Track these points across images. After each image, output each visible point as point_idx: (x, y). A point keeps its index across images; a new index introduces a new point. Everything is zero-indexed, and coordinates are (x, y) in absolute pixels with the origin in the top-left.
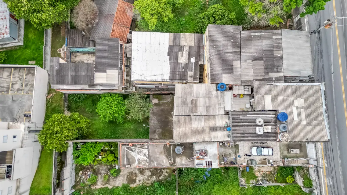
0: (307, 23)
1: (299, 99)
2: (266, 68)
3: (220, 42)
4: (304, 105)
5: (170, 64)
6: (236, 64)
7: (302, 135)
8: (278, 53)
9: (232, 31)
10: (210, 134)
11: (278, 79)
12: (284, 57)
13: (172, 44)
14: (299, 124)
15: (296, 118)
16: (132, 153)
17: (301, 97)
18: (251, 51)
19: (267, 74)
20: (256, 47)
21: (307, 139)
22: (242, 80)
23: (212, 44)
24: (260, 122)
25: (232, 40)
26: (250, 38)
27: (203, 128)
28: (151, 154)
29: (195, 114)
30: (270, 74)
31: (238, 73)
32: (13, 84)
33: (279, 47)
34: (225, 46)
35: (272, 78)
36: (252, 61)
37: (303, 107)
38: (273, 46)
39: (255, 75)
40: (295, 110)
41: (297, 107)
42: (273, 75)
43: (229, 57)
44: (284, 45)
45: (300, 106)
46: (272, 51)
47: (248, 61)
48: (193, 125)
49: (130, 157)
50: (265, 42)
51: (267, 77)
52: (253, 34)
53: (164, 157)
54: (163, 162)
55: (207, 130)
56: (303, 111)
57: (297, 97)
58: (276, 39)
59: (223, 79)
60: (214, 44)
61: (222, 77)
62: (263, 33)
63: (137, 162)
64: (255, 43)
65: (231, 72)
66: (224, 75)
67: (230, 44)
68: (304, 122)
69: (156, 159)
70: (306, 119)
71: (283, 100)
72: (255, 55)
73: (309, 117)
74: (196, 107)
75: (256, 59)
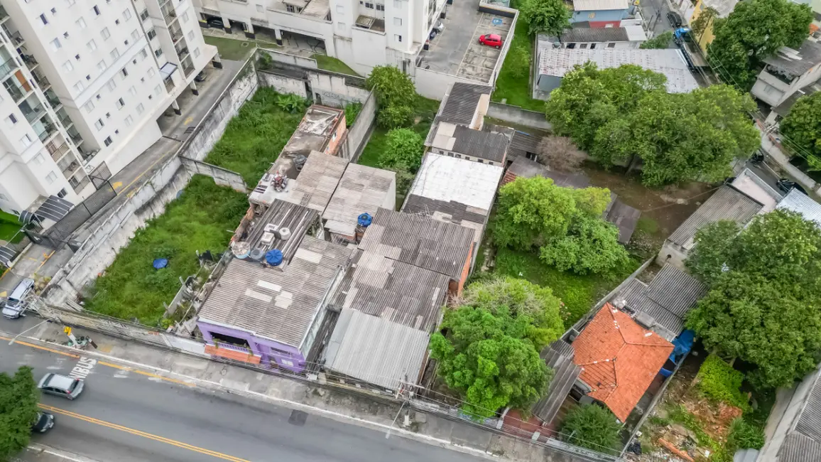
0: (441, 444)
1: (290, 302)
2: (370, 289)
3: (441, 239)
4: (276, 304)
5: (436, 201)
6: (396, 252)
7: (230, 281)
8: (388, 312)
9: (454, 263)
10: (303, 191)
11: (341, 298)
12: (377, 320)
13: (468, 209)
14: (250, 283)
15: (262, 284)
16: (325, 119)
17: (293, 307)
18: (409, 279)
19: (358, 286)
20: (413, 287)
21: (219, 286)
22: (364, 253)
23: (440, 226)
24: (284, 231)
25: (437, 258)
26: (432, 284)
27: (316, 186)
28: (312, 137)
29: (340, 184)
30: (356, 291)
31: (378, 250)
32: (474, 67)
33: (398, 319)
34: (431, 245)
35: (347, 291)
36: (390, 275)
37: (273, 301)
38: (403, 311)
39: (364, 271)
40: (277, 288)
41: (279, 293)
42: (351, 294)
43: (411, 246)
44: (399, 327)
45: (277, 298)
46: (395, 306)
47: (393, 268)
48: (325, 177)
49: (321, 116)
50: (416, 303)
51: (353, 284)
52: (438, 290)
53: (301, 149)
54: (295, 146)
55: (309, 190)
56: (267, 299)
57: (296, 300)
58: (415, 319)
59: (376, 226)
60: (439, 230)
61: (381, 224)
62: (433, 305)
63: (311, 121)
64: (421, 288)
65: (385, 240)
66: (382, 228)
67: (433, 253)
68: (249, 293)
69: (302, 140)
70: (252, 299)
71: (301, 278)
72: (398, 281)
73: (254, 304)
74: (351, 188)
75: (390, 279)
